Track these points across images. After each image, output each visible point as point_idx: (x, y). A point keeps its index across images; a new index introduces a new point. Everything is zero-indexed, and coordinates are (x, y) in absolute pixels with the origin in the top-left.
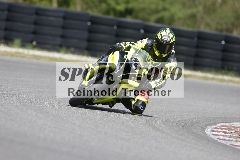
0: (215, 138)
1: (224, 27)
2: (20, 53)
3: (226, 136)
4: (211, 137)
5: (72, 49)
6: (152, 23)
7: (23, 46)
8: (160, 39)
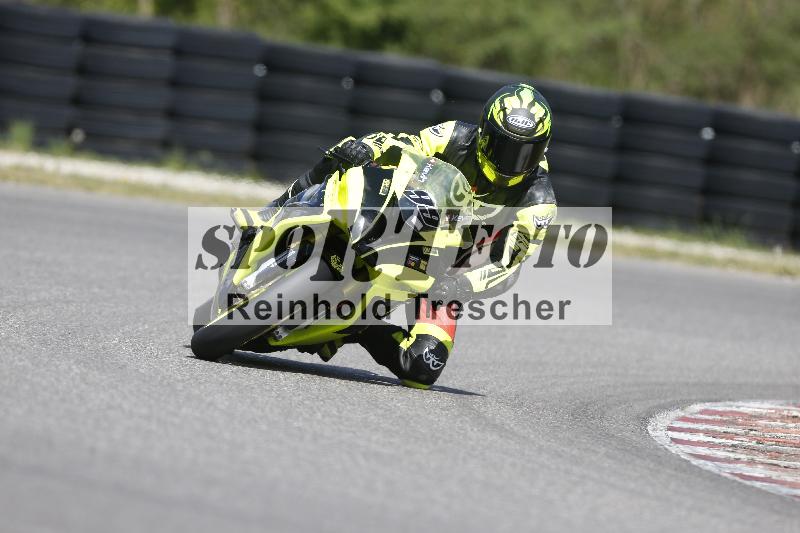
0: (682, 451)
1: (712, 81)
2: (29, 170)
3: (718, 446)
4: (666, 449)
5: (206, 156)
6: (469, 70)
7: (40, 144)
8: (500, 123)
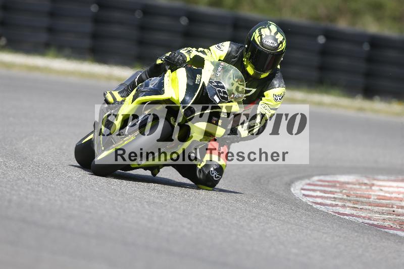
0: (308, 201)
3: (327, 198)
4: (300, 200)
8: (258, 43)
